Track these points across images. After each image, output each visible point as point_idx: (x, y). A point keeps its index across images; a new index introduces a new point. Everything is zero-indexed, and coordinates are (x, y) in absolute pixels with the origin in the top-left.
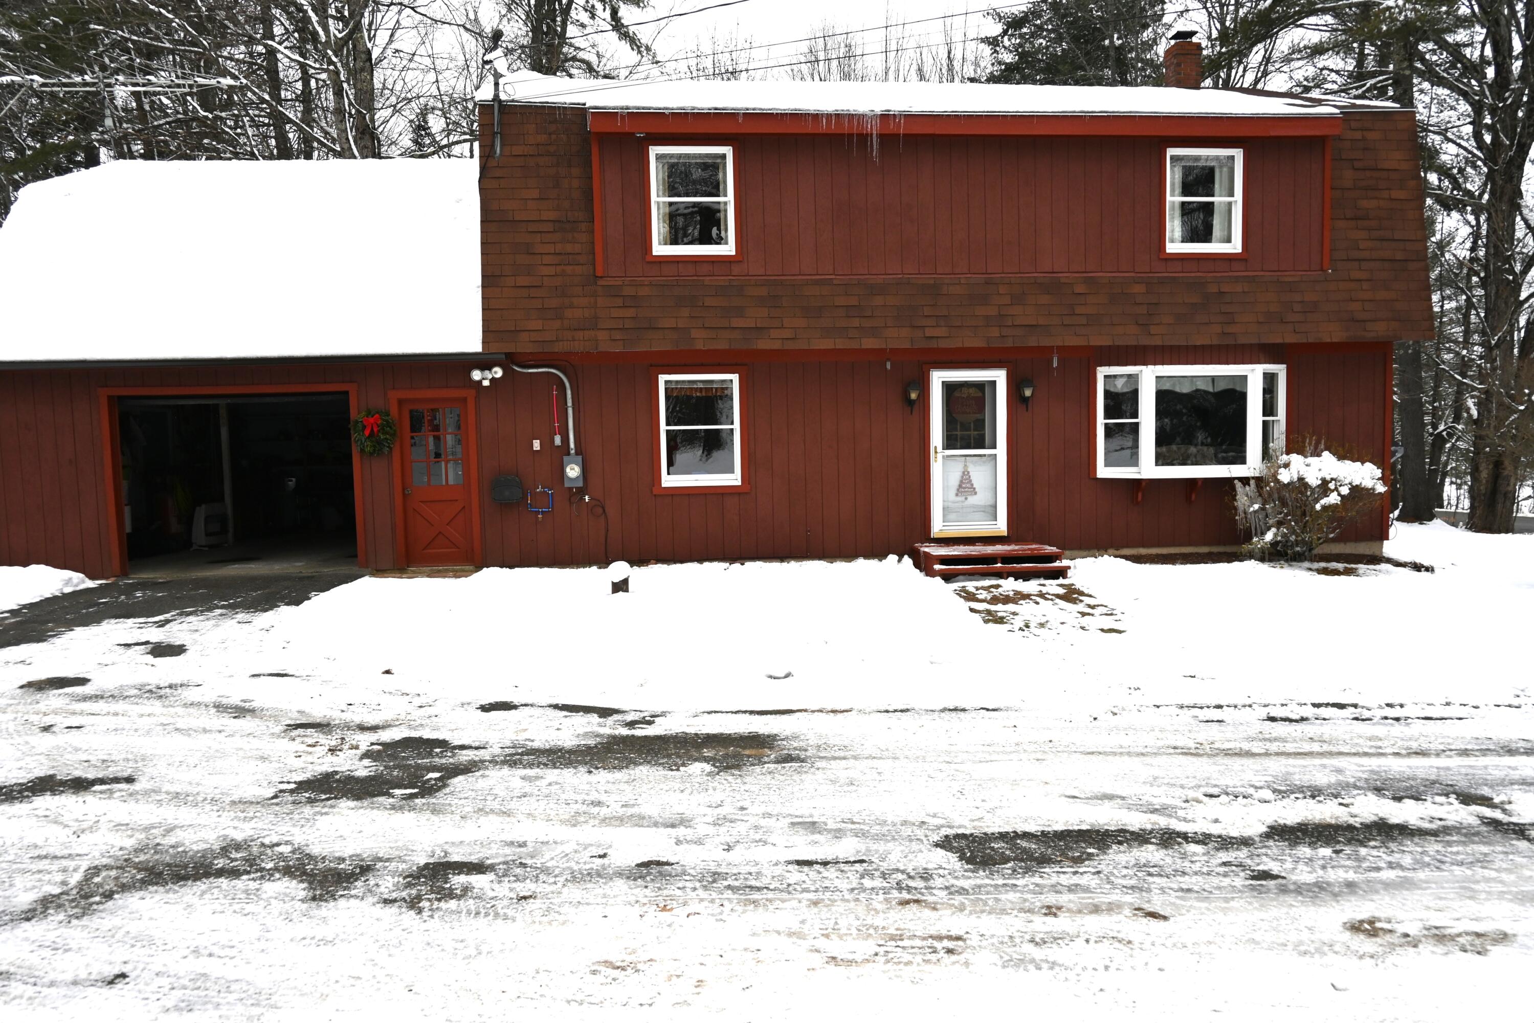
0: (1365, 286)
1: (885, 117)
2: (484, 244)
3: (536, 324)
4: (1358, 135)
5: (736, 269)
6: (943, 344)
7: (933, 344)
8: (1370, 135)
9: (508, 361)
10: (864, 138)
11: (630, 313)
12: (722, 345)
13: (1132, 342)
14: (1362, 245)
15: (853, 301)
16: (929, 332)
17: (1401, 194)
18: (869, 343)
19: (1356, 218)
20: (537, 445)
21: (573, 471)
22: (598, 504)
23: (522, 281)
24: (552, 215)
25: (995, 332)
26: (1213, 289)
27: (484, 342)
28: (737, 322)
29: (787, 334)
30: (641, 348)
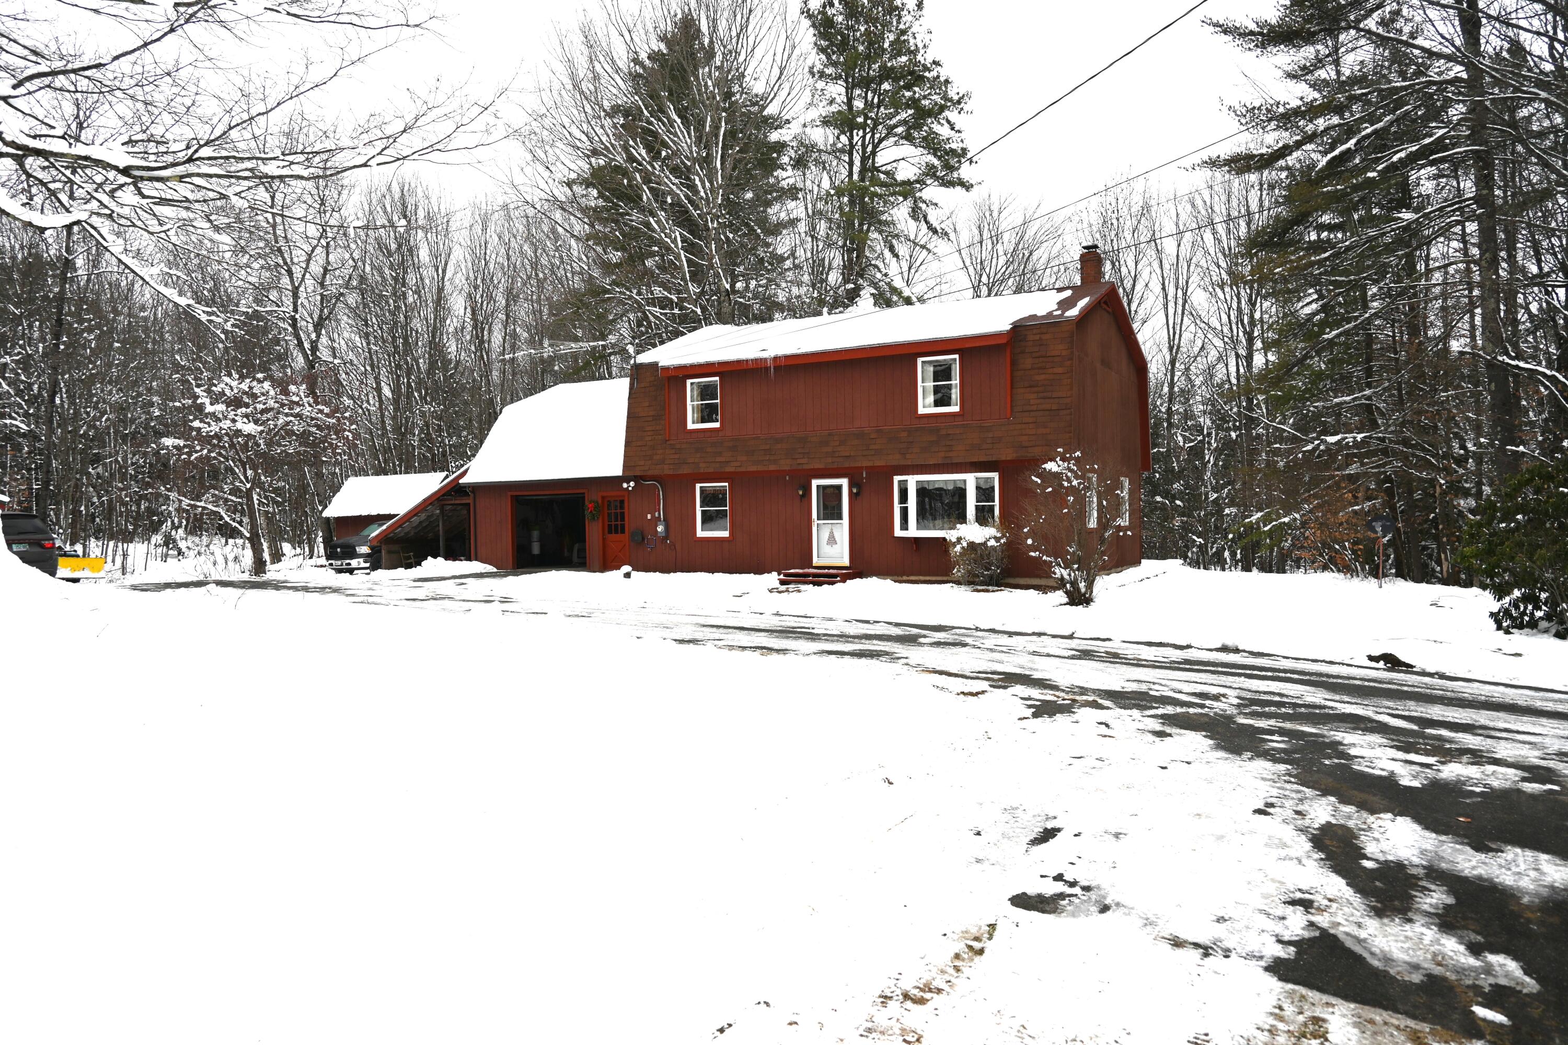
0: (1031, 426)
1: (776, 358)
2: (627, 427)
3: (642, 463)
4: (1037, 337)
5: (721, 434)
6: (806, 467)
7: (800, 467)
8: (1044, 337)
9: (636, 479)
10: (767, 369)
11: (677, 456)
12: (711, 470)
13: (895, 463)
14: (1032, 402)
15: (767, 447)
16: (799, 461)
17: (1060, 370)
18: (772, 467)
19: (1031, 387)
20: (649, 516)
21: (660, 529)
22: (673, 545)
23: (639, 443)
24: (652, 413)
25: (830, 460)
26: (943, 432)
27: (624, 471)
28: (718, 459)
29: (738, 464)
30: (680, 472)
